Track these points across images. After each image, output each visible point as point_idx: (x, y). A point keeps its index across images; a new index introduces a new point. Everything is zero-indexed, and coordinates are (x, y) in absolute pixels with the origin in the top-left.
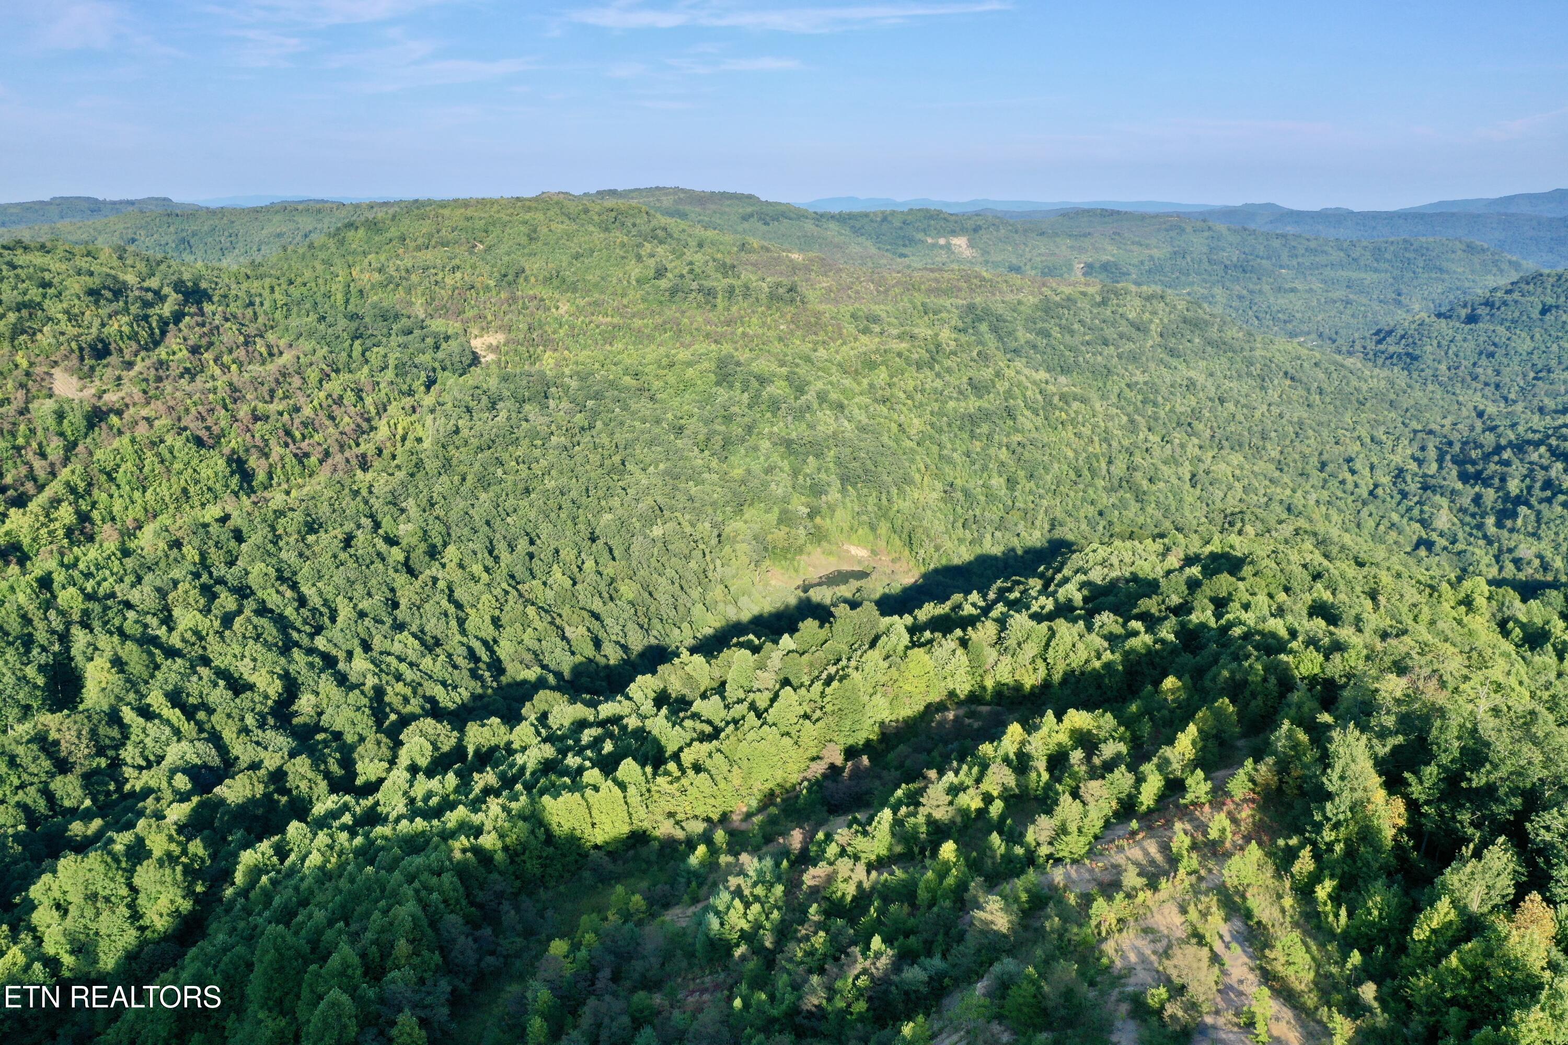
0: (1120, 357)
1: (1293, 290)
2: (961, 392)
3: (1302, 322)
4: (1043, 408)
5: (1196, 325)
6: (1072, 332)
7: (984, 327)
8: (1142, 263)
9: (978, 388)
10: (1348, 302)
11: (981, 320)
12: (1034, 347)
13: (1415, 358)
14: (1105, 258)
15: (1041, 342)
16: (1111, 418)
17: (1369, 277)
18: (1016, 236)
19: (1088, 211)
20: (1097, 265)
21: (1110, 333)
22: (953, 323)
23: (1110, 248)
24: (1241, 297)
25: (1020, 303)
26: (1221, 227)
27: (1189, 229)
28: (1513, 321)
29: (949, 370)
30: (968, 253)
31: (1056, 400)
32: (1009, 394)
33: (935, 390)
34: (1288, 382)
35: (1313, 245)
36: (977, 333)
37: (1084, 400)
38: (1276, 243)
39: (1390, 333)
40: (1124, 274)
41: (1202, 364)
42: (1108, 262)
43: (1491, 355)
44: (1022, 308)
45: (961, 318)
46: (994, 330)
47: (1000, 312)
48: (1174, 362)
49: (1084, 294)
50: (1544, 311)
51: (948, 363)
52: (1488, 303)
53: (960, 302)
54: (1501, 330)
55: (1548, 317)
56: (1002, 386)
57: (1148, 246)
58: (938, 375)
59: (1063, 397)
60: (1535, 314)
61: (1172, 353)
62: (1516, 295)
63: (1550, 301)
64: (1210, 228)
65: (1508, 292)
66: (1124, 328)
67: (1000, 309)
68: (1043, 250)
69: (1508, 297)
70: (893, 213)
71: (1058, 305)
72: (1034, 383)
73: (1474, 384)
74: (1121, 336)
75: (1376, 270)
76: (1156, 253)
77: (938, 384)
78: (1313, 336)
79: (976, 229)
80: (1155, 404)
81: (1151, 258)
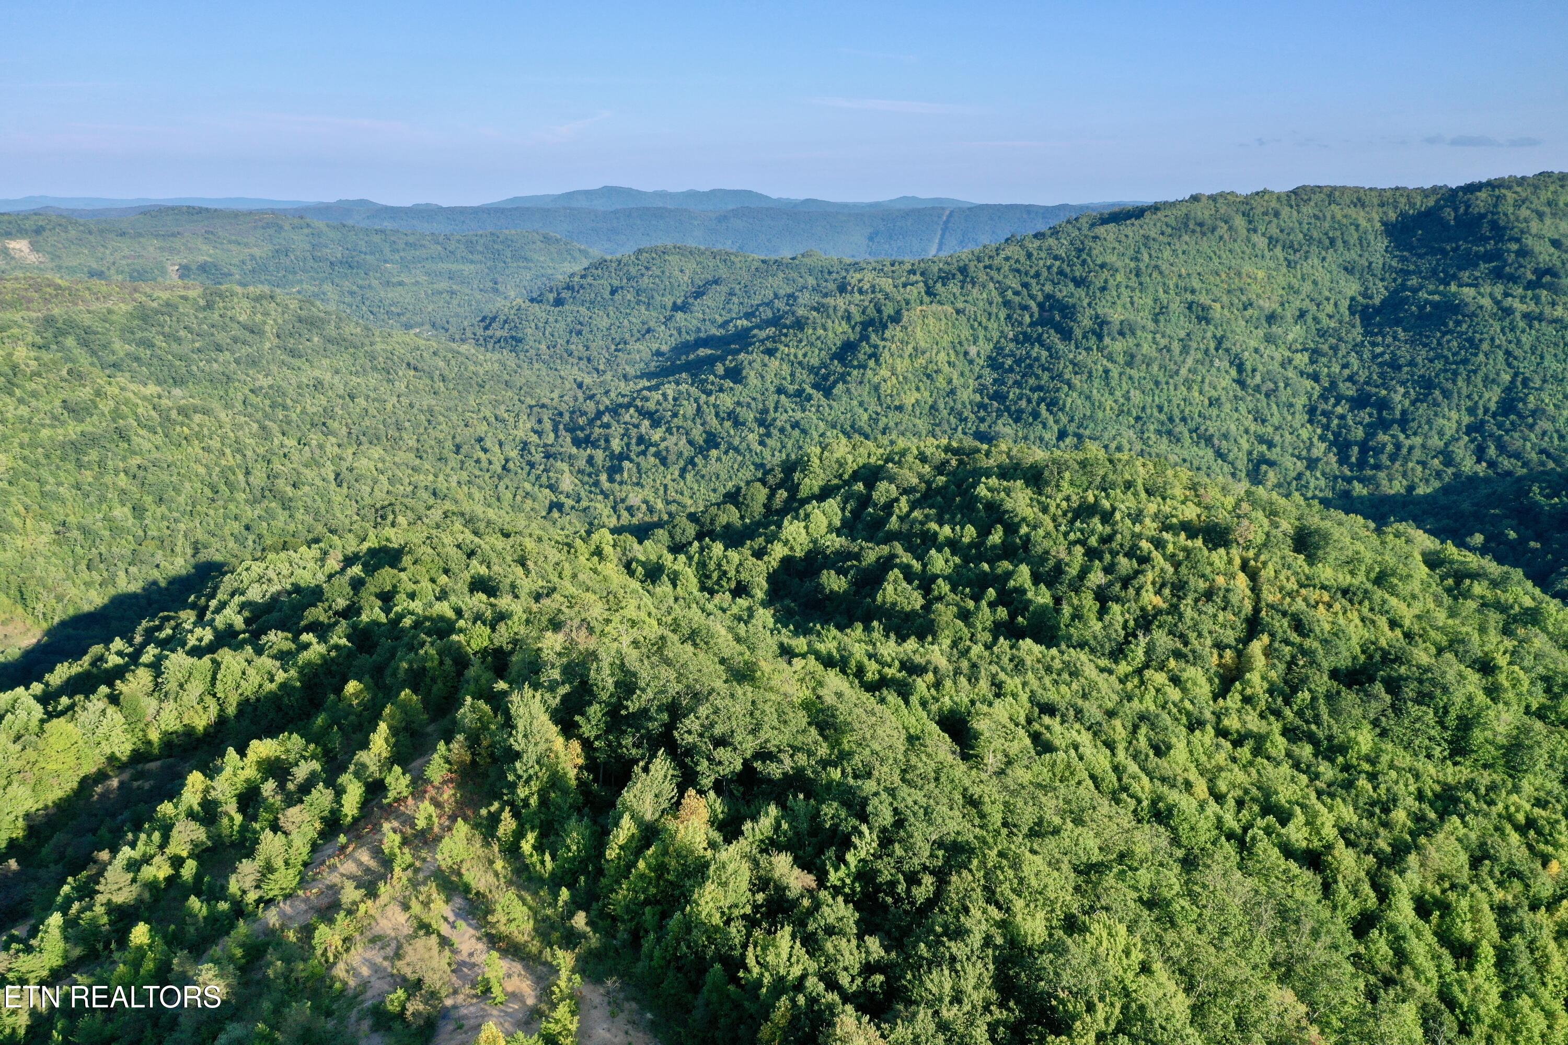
0: (237, 361)
1: (401, 284)
2: (55, 418)
3: (415, 314)
4: (161, 425)
5: (312, 324)
6: (179, 340)
7: (70, 342)
8: (243, 262)
9: (74, 410)
10: (452, 293)
11: (64, 333)
12: (137, 359)
13: (519, 341)
14: (202, 259)
15: (144, 353)
16: (241, 427)
17: (468, 269)
18: (91, 238)
19: (173, 209)
20: (194, 267)
21: (221, 337)
22: (29, 339)
23: (205, 248)
24: (352, 293)
25: (110, 312)
26: (320, 224)
27: (287, 227)
28: (592, 302)
29: (34, 395)
30: (33, 258)
31: (174, 414)
32: (116, 414)
33: (21, 419)
34: (412, 373)
35: (411, 239)
36: (62, 348)
37: (206, 412)
38: (377, 239)
39: (494, 319)
40: (226, 275)
41: (325, 362)
42: (206, 263)
43: (579, 333)
44: (114, 317)
45: (38, 333)
46: (84, 343)
47: (87, 323)
48: (296, 362)
49: (185, 298)
50: (613, 292)
51: (31, 386)
52: (569, 287)
53: (34, 315)
54: (583, 310)
55: (616, 297)
56: (106, 406)
57: (246, 245)
58: (21, 401)
59: (182, 411)
60: (607, 295)
61: (293, 353)
62: (589, 280)
63: (616, 283)
64: (308, 225)
65: (583, 277)
66: (236, 331)
67: (87, 320)
68: (126, 252)
69: (583, 281)
71: (157, 312)
72: (144, 398)
73: (571, 360)
74: (235, 340)
75: (472, 262)
76: (256, 252)
77: (24, 411)
78: (427, 327)
79: (39, 231)
80: (285, 408)
81: (253, 257)
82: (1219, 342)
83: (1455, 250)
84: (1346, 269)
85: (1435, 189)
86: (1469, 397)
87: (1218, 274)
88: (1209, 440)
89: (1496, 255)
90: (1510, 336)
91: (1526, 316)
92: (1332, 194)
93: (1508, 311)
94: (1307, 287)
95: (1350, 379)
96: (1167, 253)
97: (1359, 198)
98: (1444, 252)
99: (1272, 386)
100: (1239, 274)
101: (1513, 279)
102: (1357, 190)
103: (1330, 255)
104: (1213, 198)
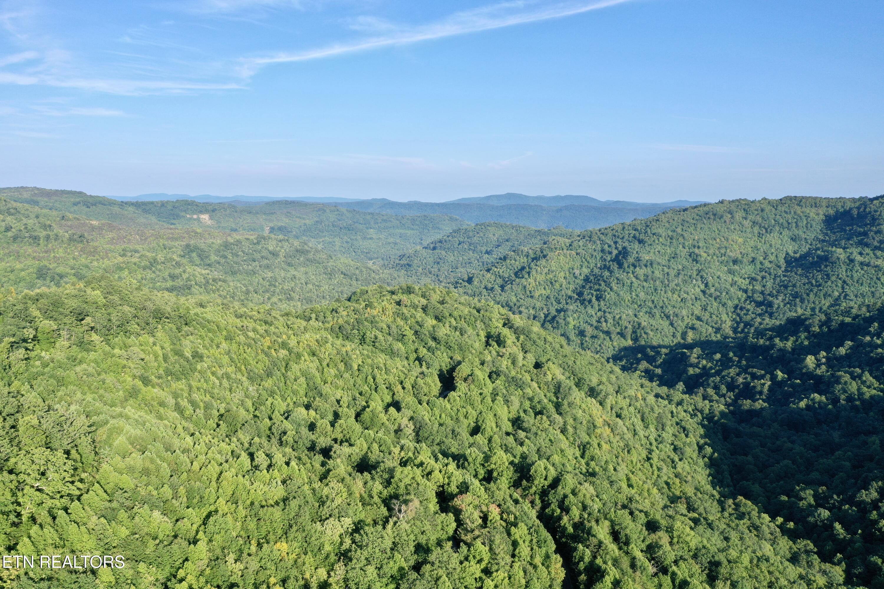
0: (260, 266)
1: (371, 238)
2: (164, 279)
3: (374, 253)
4: (204, 285)
5: (302, 252)
6: (237, 256)
7: (194, 255)
8: (301, 227)
9: (173, 277)
10: (396, 244)
11: (192, 251)
12: (219, 263)
13: (409, 265)
14: (280, 224)
15: (223, 261)
16: (237, 288)
17: (409, 232)
18: (236, 214)
19: (279, 202)
20: (276, 228)
21: (257, 256)
22: (179, 253)
23: (285, 219)
24: (347, 242)
25: (213, 243)
26: (343, 210)
27: (328, 211)
28: (448, 249)
29: (160, 270)
30: (209, 222)
31: (211, 281)
32: (188, 279)
33: (152, 279)
34: (343, 276)
35: (385, 218)
36: (190, 257)
37: (224, 281)
38: (368, 217)
39: (404, 256)
40: (289, 232)
41: (302, 269)
42: (282, 226)
43: (438, 263)
44: (214, 245)
45: (182, 251)
46: (199, 256)
47: (202, 247)
48: (289, 268)
49: (248, 239)
50: (459, 244)
51: (159, 267)
52: (441, 242)
53: (183, 243)
54: (443, 253)
55: (460, 246)
56: (185, 276)
57: (304, 219)
58: (154, 272)
59: (214, 280)
60: (456, 245)
61: (289, 264)
62: (450, 238)
63: (461, 240)
64: (338, 210)
65: (448, 237)
66: (264, 253)
67: (202, 246)
68: (249, 221)
69: (447, 239)
70: (167, 202)
71: (232, 244)
72: (202, 275)
73: (430, 276)
74: (262, 257)
75: (413, 229)
76: (307, 222)
77: (153, 276)
78: (380, 259)
79: (213, 211)
80: (275, 286)
81: (305, 224)
82: (699, 271)
83: (850, 230)
84: (792, 239)
85: (861, 199)
86: (814, 303)
87: (715, 239)
88: (668, 317)
89: (865, 234)
90: (849, 273)
91: (862, 264)
92: (800, 201)
93: (852, 261)
94: (765, 247)
95: (762, 293)
96: (692, 229)
97: (815, 202)
98: (845, 231)
99: (719, 294)
100: (727, 240)
101: (867, 245)
102: (816, 198)
103: (786, 232)
104: (730, 202)
